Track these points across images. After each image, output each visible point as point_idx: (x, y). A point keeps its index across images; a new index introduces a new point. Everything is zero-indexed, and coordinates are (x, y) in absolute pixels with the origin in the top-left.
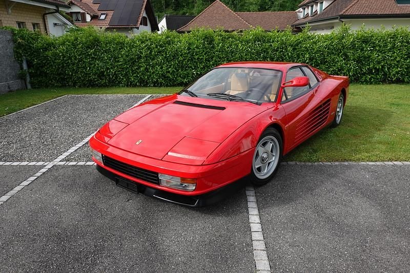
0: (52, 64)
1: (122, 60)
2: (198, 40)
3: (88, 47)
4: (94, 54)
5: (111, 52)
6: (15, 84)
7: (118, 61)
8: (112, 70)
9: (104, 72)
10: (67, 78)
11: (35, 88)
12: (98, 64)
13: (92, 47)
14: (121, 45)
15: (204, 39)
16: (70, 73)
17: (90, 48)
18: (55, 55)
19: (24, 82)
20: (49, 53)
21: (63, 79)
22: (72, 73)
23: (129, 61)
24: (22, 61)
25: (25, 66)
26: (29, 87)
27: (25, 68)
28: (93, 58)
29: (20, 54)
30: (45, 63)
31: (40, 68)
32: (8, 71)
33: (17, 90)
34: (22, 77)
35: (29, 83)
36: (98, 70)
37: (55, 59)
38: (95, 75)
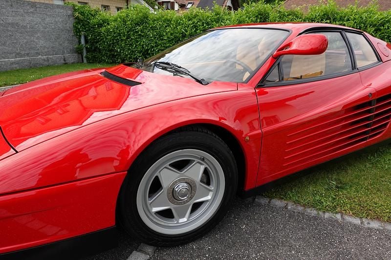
0: (105, 40)
1: (166, 38)
2: (249, 18)
3: (137, 24)
4: (141, 31)
5: (157, 29)
6: (72, 58)
7: (162, 39)
8: (155, 49)
9: (148, 50)
10: (116, 55)
11: (90, 63)
12: (144, 42)
13: (141, 23)
14: (168, 22)
15: (257, 16)
16: (119, 50)
17: (138, 25)
18: (108, 31)
19: (80, 56)
20: (103, 29)
21: (114, 56)
22: (121, 50)
23: (173, 39)
24: (80, 36)
25: (83, 41)
26: (85, 61)
27: (82, 43)
28: (140, 35)
29: (79, 29)
30: (99, 39)
31: (95, 44)
32: (66, 44)
33: (72, 63)
34: (79, 51)
35: (85, 57)
36: (143, 48)
37: (107, 36)
38: (140, 52)
